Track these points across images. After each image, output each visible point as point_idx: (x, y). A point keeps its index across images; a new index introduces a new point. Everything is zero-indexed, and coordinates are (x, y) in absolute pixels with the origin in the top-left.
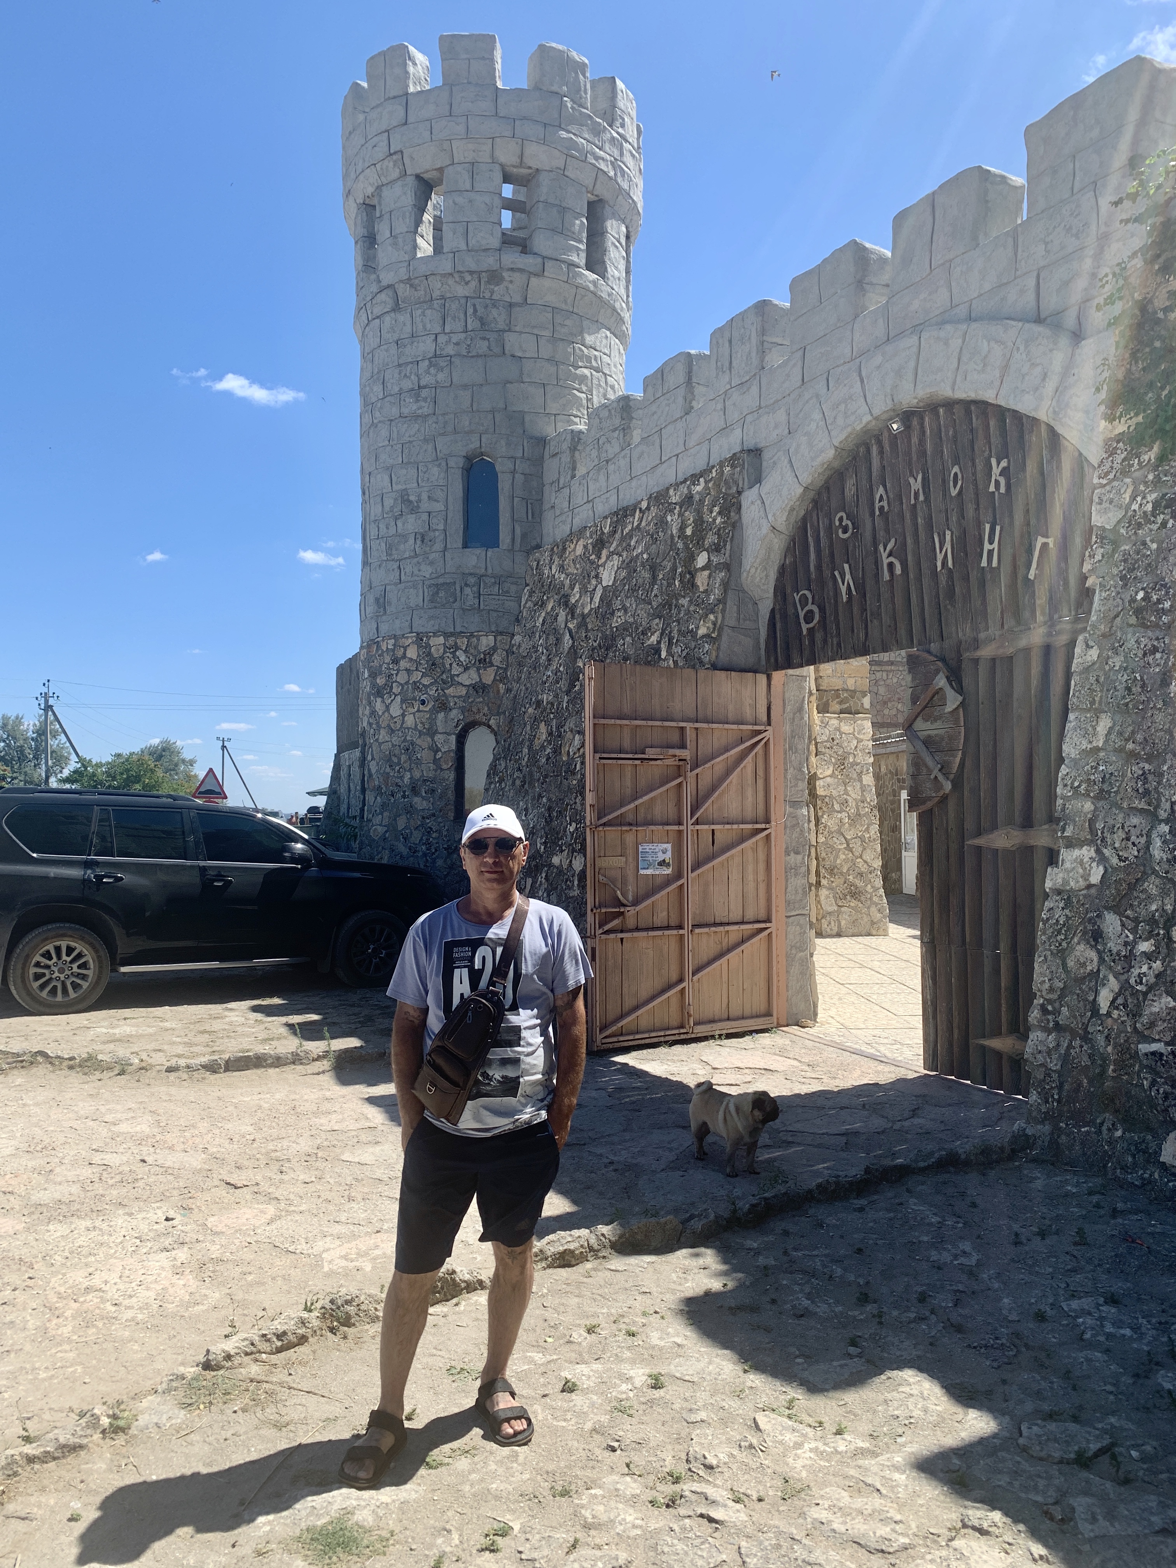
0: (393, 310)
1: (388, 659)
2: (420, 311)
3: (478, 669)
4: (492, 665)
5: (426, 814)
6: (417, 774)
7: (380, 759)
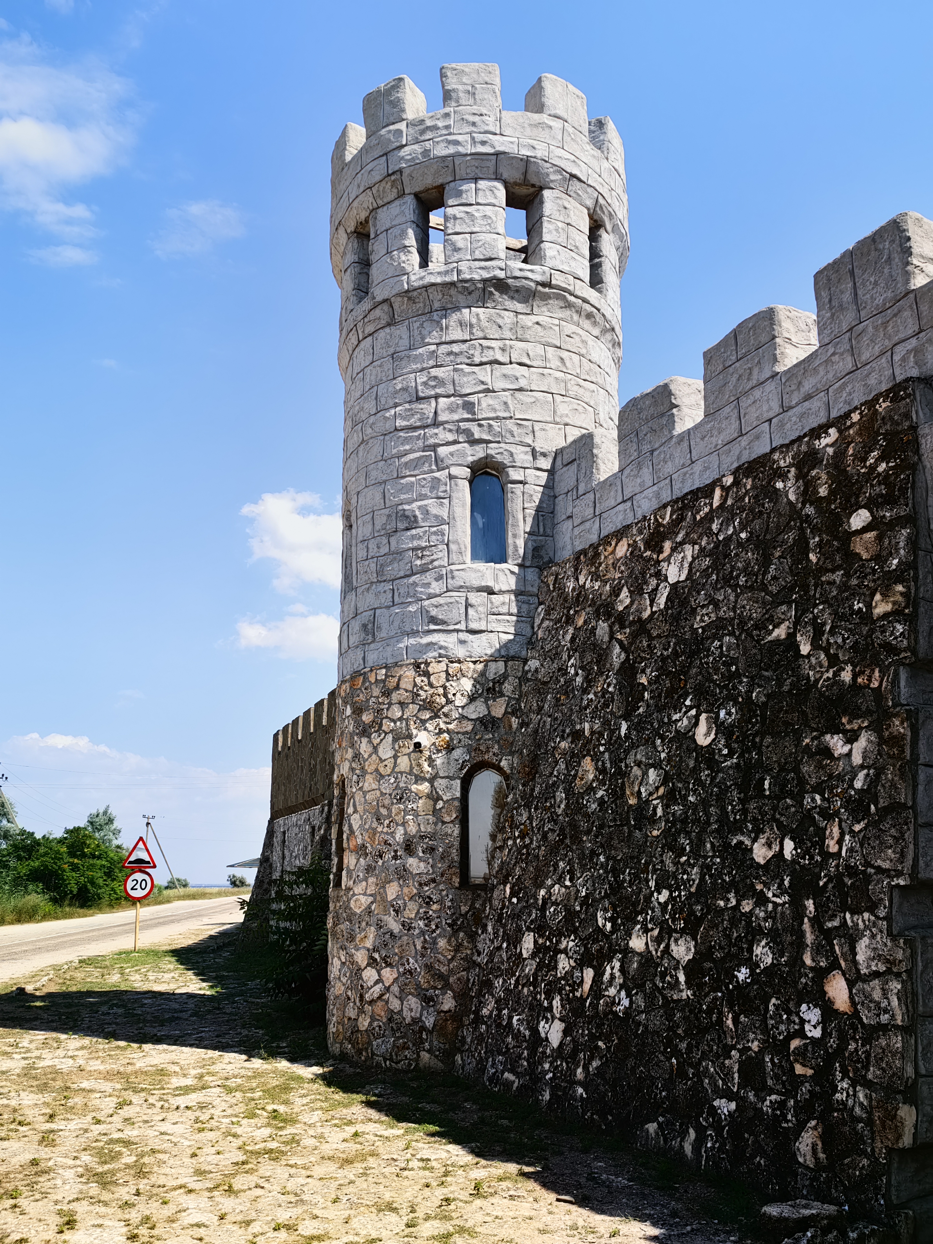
0: (389, 325)
1: (376, 692)
2: (418, 324)
3: (486, 702)
4: (502, 695)
5: (424, 879)
6: (412, 829)
7: (365, 811)
